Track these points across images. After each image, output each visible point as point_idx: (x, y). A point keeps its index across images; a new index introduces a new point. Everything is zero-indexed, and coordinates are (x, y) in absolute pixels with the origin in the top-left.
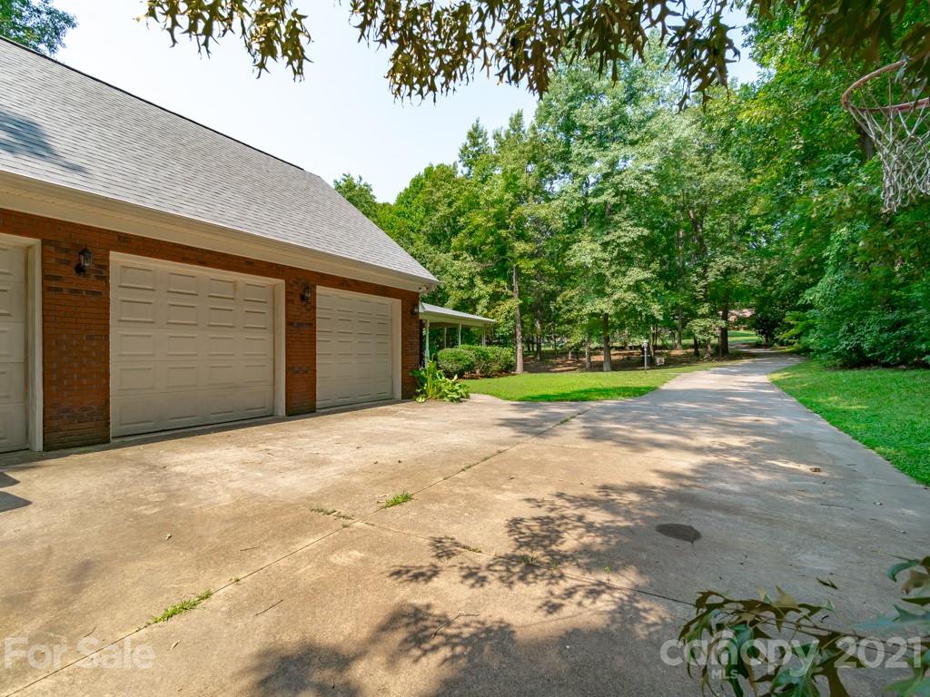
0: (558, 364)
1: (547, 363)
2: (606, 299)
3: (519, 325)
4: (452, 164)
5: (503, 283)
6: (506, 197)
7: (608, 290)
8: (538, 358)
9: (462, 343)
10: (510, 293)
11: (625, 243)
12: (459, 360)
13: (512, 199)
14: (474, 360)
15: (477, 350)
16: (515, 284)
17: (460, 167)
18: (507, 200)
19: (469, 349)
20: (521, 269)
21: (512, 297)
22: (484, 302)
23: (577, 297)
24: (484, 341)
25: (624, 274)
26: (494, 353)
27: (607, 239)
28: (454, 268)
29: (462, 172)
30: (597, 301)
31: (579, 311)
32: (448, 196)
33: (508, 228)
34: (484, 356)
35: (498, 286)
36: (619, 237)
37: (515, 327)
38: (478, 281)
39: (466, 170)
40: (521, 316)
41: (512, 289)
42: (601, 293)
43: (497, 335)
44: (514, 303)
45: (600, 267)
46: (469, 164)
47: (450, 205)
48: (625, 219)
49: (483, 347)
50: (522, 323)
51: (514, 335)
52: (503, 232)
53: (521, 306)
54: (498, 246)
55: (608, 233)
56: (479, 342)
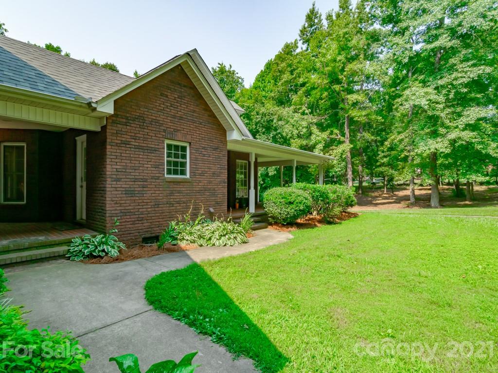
0: (377, 197)
1: (368, 196)
2: (439, 139)
3: (350, 166)
4: (293, 42)
5: (336, 131)
6: (338, 58)
7: (442, 130)
8: (360, 192)
9: (298, 181)
10: (342, 139)
11: (461, 84)
12: (291, 203)
13: (344, 60)
14: (310, 202)
15: (315, 190)
16: (347, 131)
17: (300, 44)
18: (340, 61)
19: (304, 189)
20: (352, 118)
21: (343, 142)
22: (320, 146)
23: (407, 140)
24: (321, 179)
25: (460, 115)
26: (335, 193)
27: (440, 82)
28: (295, 119)
29: (302, 48)
30: (430, 141)
31: (409, 151)
32: (290, 65)
33: (341, 83)
34: (324, 196)
35: (332, 133)
36: (456, 79)
37: (346, 167)
38: (315, 129)
39: (305, 47)
40: (352, 158)
41: (343, 135)
42: (434, 134)
43: (331, 175)
44: (347, 147)
45: (433, 110)
46: (307, 41)
47: (292, 72)
48: (462, 62)
49: (320, 186)
50: (353, 164)
51: (345, 175)
52: (337, 87)
53: (351, 150)
54: (332, 100)
55: (441, 78)
56: (316, 181)
